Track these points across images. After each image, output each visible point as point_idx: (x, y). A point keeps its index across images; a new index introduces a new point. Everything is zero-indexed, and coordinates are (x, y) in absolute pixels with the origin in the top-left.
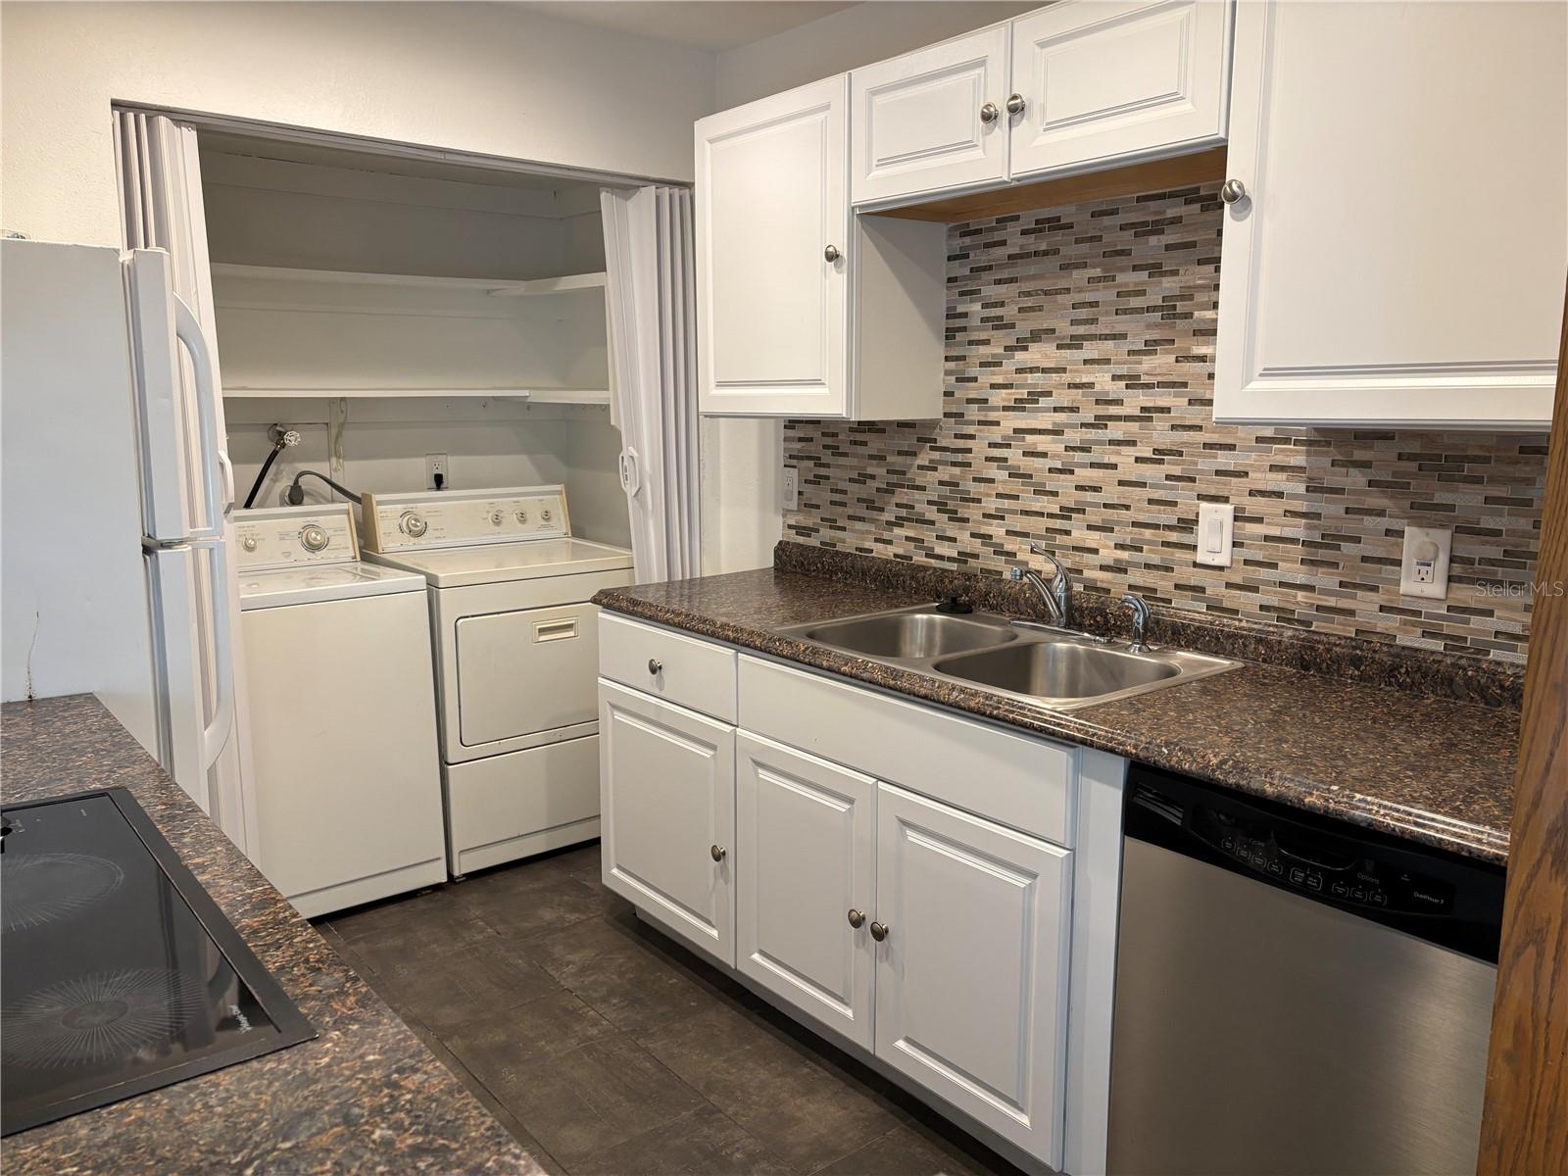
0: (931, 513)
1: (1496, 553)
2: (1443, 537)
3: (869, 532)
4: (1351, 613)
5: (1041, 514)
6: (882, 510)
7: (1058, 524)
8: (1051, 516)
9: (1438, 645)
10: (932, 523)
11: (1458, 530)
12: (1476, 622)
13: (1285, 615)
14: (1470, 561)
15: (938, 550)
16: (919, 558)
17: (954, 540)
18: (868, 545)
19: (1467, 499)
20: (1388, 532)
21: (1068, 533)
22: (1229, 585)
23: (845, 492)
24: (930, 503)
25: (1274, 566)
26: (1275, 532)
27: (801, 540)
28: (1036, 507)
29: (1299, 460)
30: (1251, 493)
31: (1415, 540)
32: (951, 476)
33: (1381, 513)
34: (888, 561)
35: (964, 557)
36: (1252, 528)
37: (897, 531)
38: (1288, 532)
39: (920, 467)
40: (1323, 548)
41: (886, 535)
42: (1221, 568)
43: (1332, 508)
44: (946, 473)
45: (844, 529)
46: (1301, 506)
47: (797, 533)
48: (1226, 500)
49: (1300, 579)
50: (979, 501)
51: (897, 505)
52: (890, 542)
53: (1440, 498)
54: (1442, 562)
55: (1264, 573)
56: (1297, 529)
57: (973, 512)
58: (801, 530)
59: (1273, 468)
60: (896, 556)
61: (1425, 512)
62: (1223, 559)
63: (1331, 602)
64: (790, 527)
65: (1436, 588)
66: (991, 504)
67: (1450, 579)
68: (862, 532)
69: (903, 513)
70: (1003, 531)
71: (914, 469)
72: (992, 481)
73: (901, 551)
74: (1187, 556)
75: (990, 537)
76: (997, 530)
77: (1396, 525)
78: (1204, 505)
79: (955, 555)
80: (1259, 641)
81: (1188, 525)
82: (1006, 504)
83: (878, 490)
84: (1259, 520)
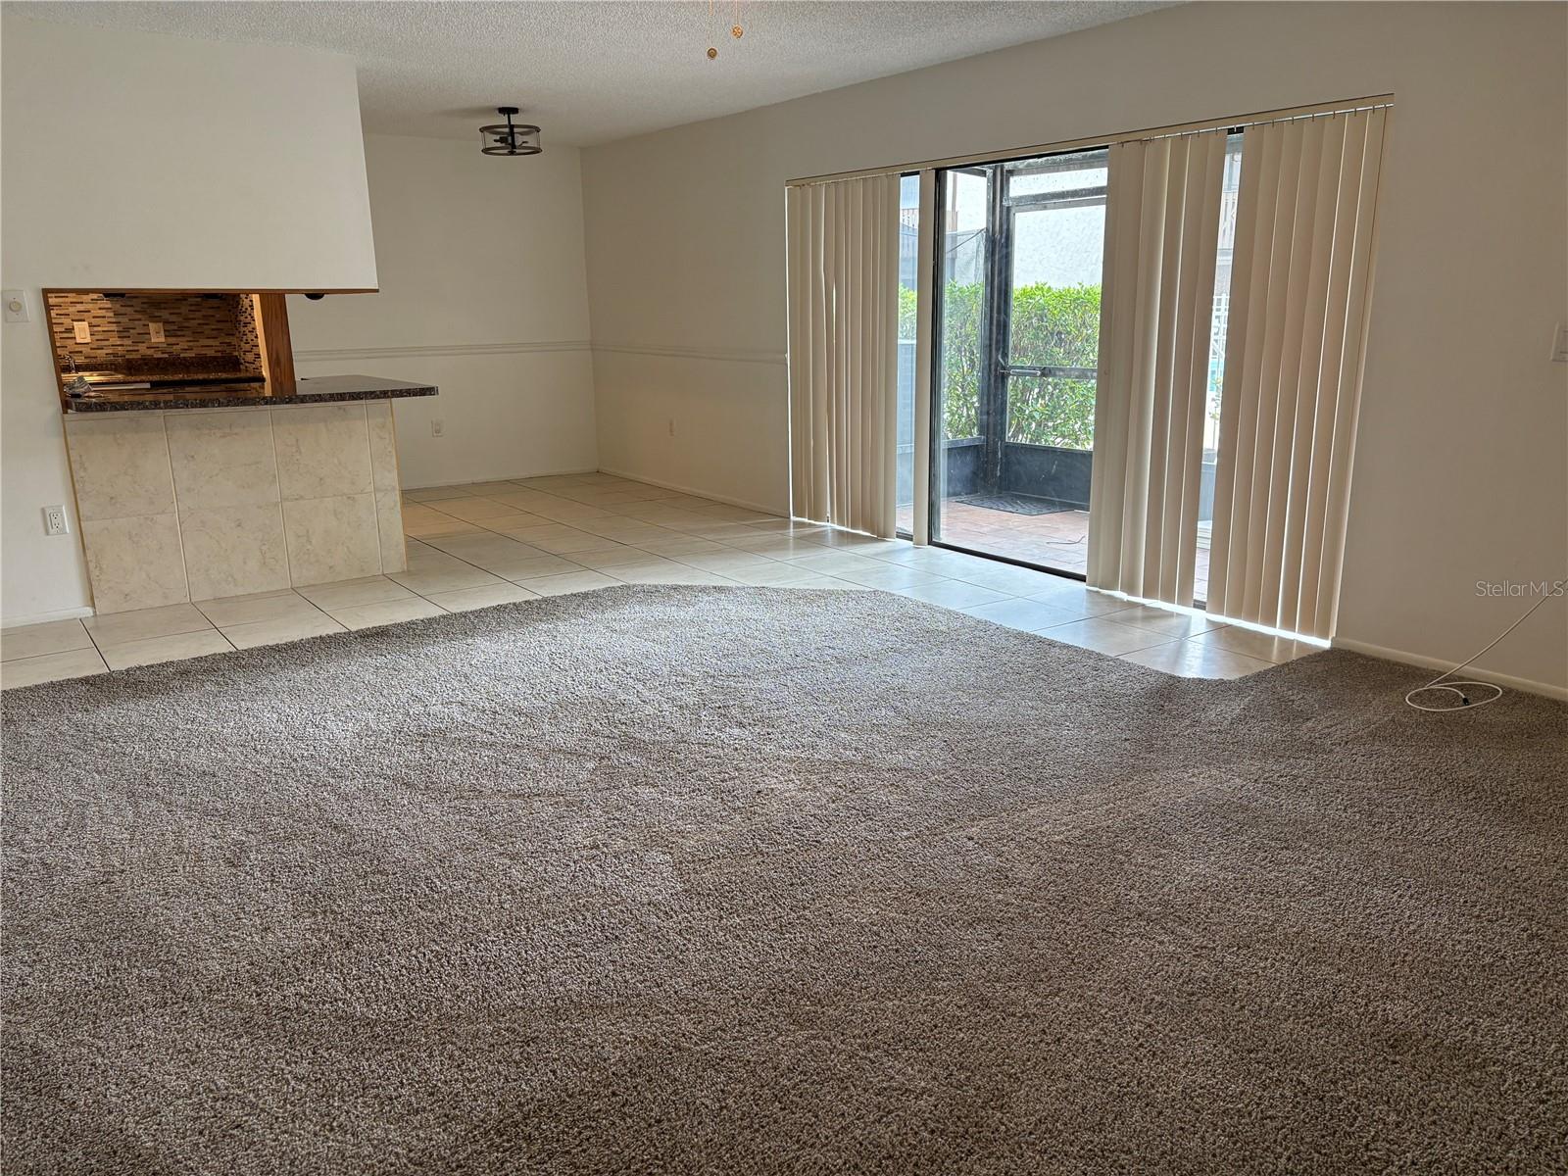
1: (176, 327)
2: (161, 324)
4: (138, 351)
9: (166, 356)
11: (164, 323)
12: (175, 347)
13: (115, 355)
14: (168, 331)
19: (165, 314)
20: (144, 325)
22: (92, 349)
25: (108, 340)
26: (106, 329)
29: (109, 306)
30: (94, 317)
31: (152, 326)
33: (140, 320)
36: (96, 329)
38: (110, 329)
40: (124, 333)
42: (88, 344)
43: (124, 320)
46: (114, 320)
48: (84, 321)
49: (118, 343)
53: (156, 314)
54: (162, 333)
55: (106, 343)
56: (114, 327)
59: (100, 309)
61: (154, 319)
62: (88, 340)
63: (131, 348)
65: (163, 340)
67: (166, 336)
74: (73, 341)
77: (146, 323)
78: (75, 323)
80: (111, 364)
81: (71, 330)
84: (99, 326)
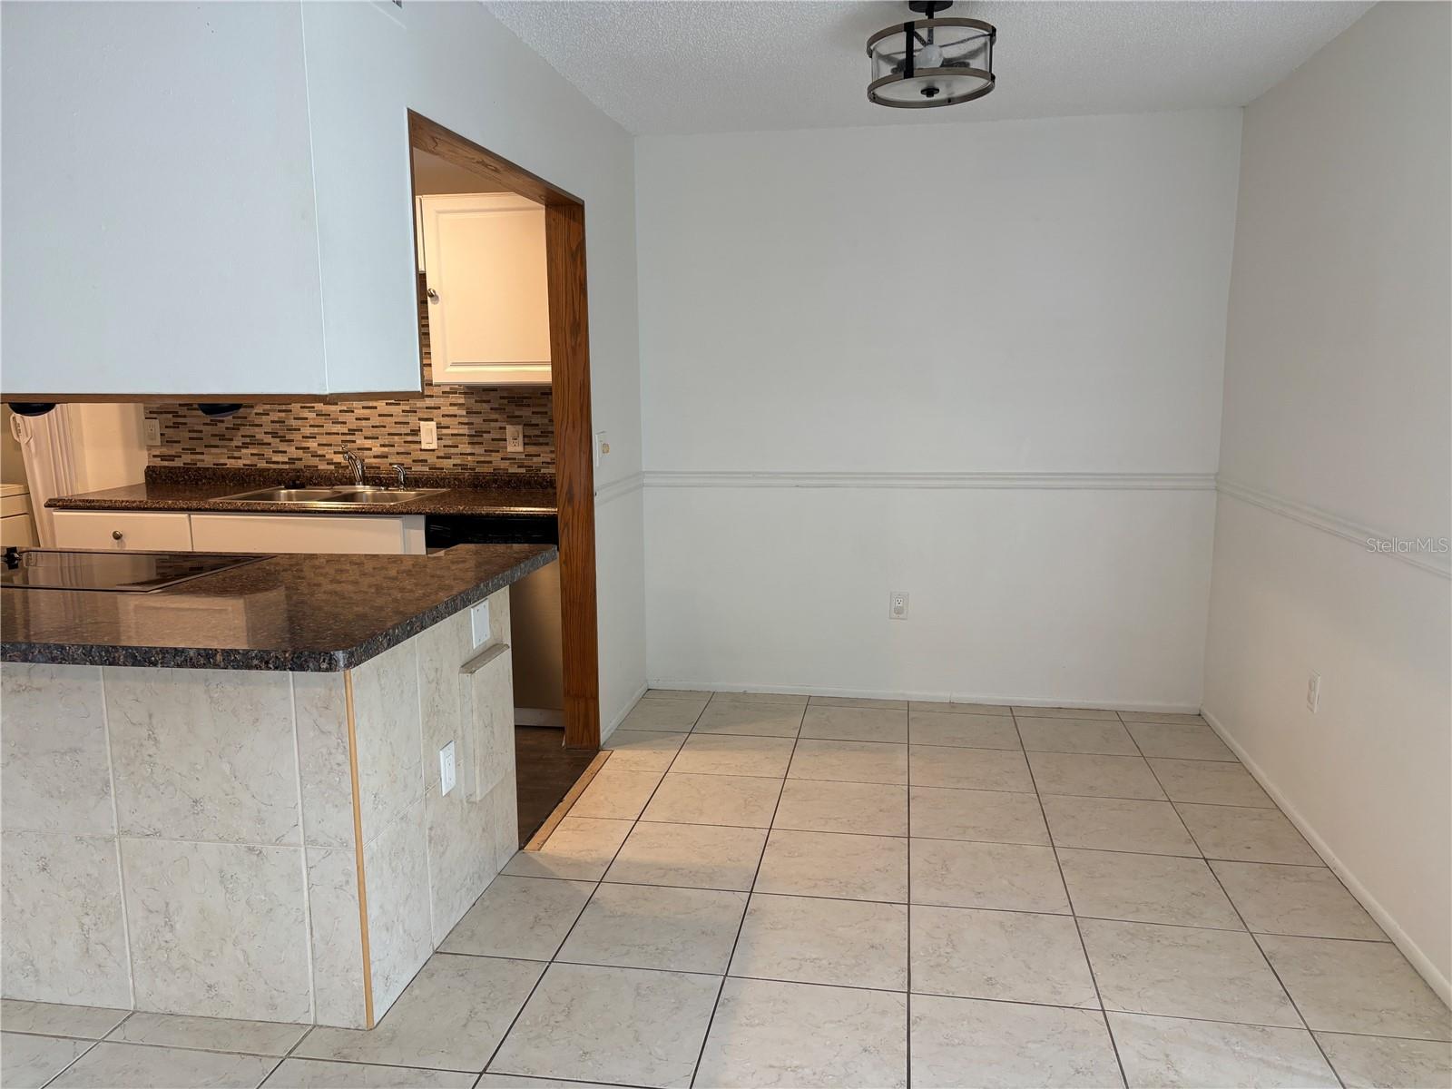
0: (268, 439)
1: (538, 433)
2: (520, 427)
3: (224, 454)
4: (491, 462)
5: (338, 434)
6: (232, 440)
7: (348, 438)
8: (343, 434)
9: (523, 470)
10: (270, 444)
11: (525, 425)
12: (535, 459)
13: (464, 467)
14: (530, 437)
15: (274, 459)
16: (262, 465)
17: (285, 452)
18: (222, 461)
19: (525, 412)
20: (501, 428)
21: (354, 442)
22: (438, 457)
23: (201, 432)
24: (266, 433)
25: (457, 447)
26: (456, 432)
27: (166, 463)
28: (334, 430)
29: (462, 401)
30: (443, 416)
31: (511, 430)
32: (279, 418)
33: (496, 421)
34: (240, 469)
35: (292, 461)
36: (445, 431)
37: (244, 451)
38: (461, 432)
39: (256, 414)
40: (476, 437)
41: (236, 454)
42: (433, 450)
43: (477, 420)
44: (275, 416)
45: (203, 454)
46: (466, 420)
47: (162, 460)
48: (432, 420)
49: (469, 451)
50: (299, 430)
51: (242, 436)
52: (240, 458)
53: (517, 413)
54: (521, 438)
55: (453, 450)
56: (464, 430)
57: (296, 436)
58: (163, 458)
59: (451, 405)
60: (244, 465)
61: (513, 419)
62: (434, 446)
63: (482, 459)
64: (154, 456)
65: (520, 449)
66: (307, 431)
67: (525, 444)
68: (217, 454)
69: (248, 440)
70: (316, 445)
71: (253, 415)
72: (307, 419)
73: (248, 462)
74: (417, 446)
75: (308, 448)
76: (312, 444)
77: (503, 425)
78: (422, 423)
79: (287, 460)
80: (455, 479)
81: (416, 432)
82: (316, 430)
83: (227, 428)
84: (448, 427)
